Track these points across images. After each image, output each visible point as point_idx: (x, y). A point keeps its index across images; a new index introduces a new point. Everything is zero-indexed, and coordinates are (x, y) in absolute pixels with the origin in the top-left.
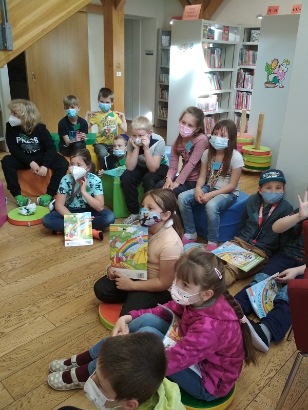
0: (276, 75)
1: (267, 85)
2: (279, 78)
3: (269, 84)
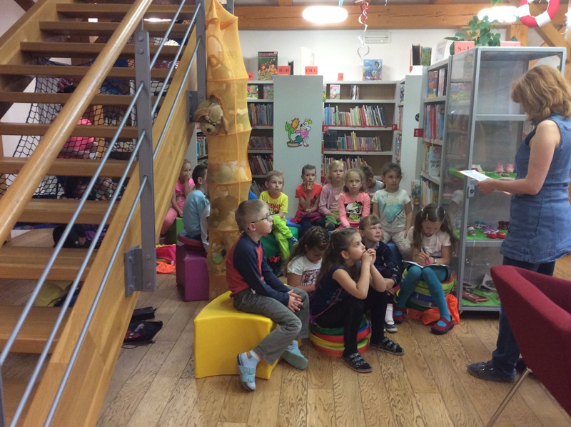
0: (299, 134)
2: (303, 136)
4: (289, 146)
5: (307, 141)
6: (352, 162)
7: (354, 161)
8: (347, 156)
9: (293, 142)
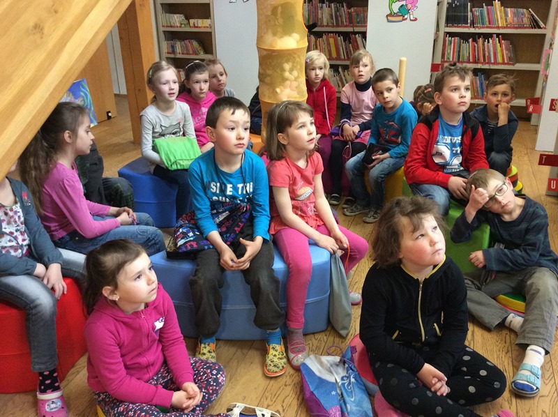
0: (404, 3)
1: (389, 18)
2: (409, 6)
3: (393, 16)
4: (389, 21)
5: (415, 13)
6: (486, 43)
7: (488, 42)
8: (480, 35)
9: (396, 15)
